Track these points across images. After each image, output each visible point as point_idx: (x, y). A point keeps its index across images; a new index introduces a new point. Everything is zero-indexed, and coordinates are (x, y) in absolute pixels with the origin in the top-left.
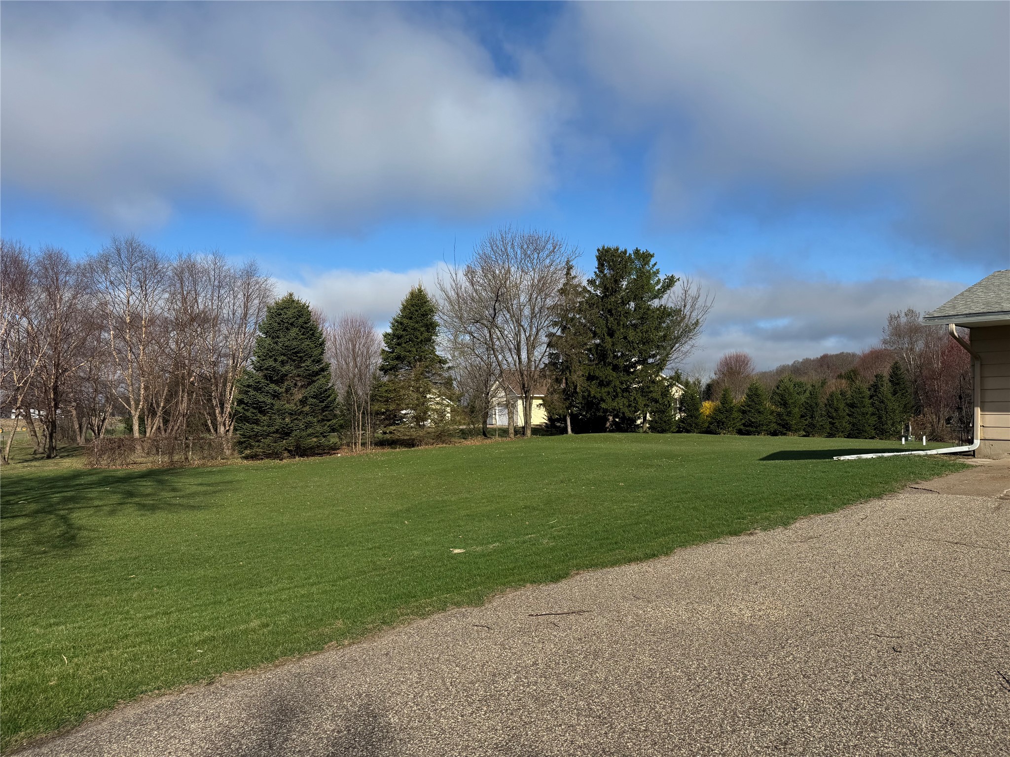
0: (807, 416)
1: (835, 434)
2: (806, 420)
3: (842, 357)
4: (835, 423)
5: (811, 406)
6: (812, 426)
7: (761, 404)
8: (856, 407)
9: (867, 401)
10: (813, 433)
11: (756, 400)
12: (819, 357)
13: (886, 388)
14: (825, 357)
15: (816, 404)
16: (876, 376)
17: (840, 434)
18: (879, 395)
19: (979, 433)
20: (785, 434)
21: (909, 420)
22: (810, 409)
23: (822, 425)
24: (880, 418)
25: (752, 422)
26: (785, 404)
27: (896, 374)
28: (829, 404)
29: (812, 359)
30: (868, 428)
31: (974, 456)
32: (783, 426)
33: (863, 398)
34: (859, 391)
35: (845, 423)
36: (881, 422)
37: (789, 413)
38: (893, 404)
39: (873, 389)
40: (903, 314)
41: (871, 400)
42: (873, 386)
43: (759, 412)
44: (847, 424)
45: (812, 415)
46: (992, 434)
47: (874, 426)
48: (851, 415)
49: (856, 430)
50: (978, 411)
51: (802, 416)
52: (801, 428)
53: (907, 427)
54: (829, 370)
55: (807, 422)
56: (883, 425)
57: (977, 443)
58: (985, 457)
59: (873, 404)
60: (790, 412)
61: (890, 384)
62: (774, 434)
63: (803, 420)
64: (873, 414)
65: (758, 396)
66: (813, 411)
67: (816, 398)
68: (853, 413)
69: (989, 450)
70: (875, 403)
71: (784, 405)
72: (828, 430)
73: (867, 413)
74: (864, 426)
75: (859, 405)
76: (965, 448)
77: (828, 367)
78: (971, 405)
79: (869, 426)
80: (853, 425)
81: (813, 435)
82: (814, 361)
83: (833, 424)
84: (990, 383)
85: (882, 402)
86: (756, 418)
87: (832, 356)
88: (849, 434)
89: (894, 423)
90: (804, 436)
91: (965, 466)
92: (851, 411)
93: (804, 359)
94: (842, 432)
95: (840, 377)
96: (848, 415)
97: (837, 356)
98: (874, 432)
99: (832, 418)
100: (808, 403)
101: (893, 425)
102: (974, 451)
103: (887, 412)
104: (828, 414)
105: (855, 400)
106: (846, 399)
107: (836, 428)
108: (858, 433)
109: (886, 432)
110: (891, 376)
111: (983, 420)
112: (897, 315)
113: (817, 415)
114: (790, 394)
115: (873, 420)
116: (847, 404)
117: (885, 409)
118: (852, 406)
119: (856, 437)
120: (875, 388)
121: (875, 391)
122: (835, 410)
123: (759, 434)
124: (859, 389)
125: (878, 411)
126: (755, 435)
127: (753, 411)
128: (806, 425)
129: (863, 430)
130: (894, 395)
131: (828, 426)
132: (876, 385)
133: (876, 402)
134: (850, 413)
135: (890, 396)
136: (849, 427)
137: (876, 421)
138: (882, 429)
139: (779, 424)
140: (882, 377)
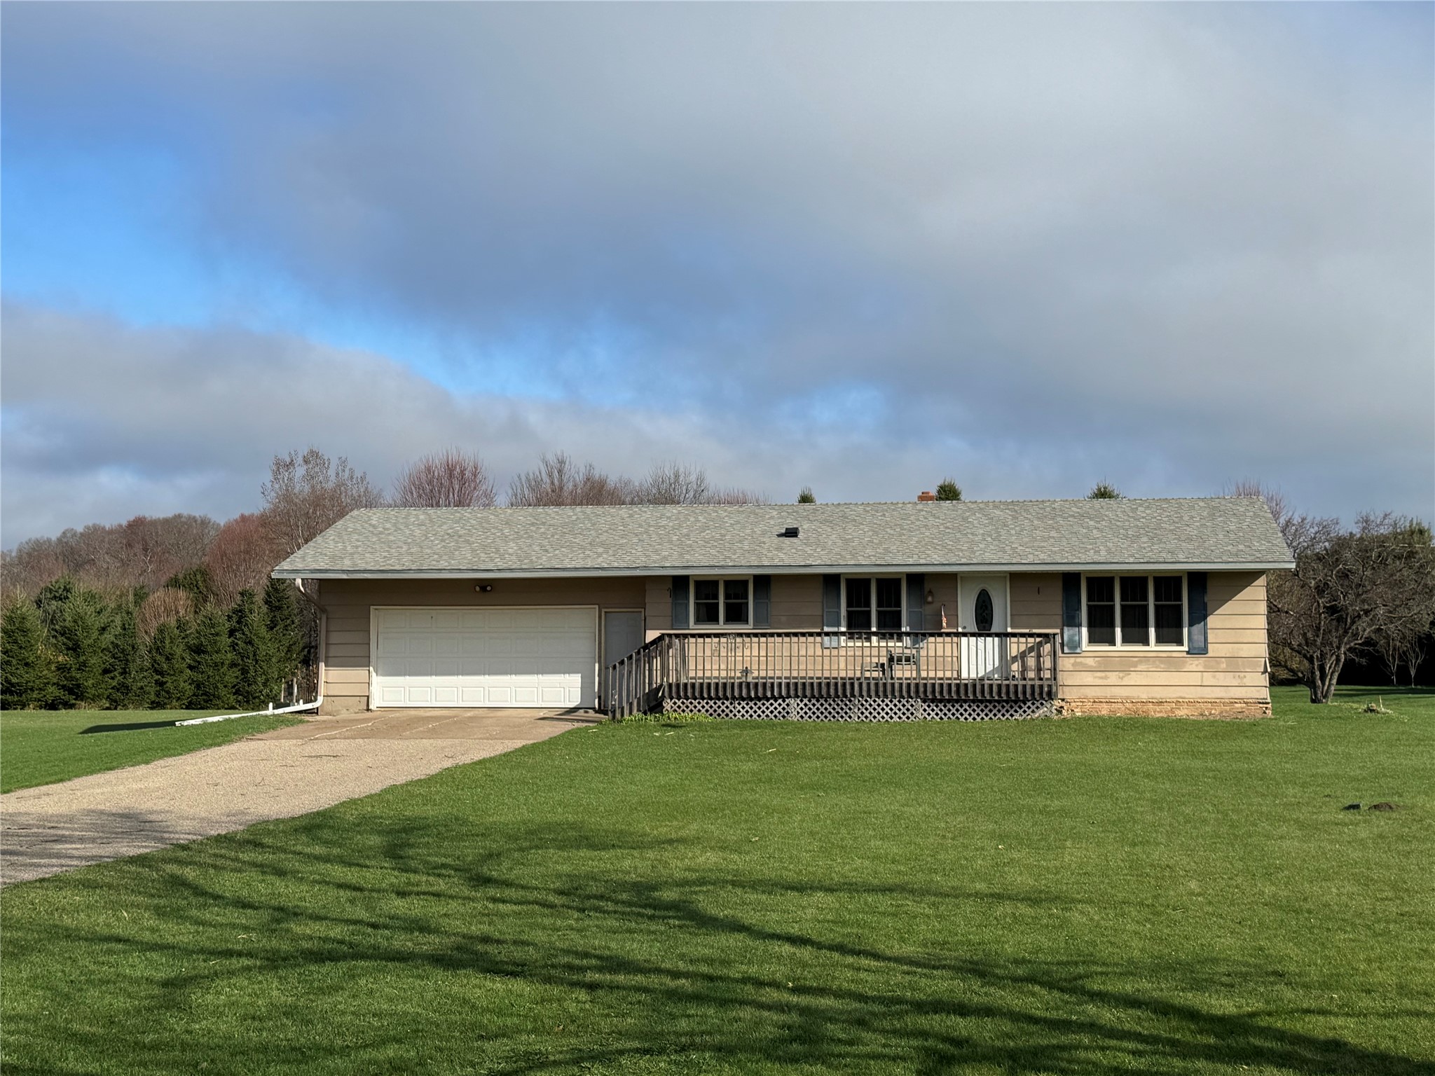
0: (115, 670)
1: (165, 704)
2: (113, 678)
3: (179, 527)
4: (167, 682)
5: (123, 651)
6: (124, 688)
7: (30, 647)
8: (204, 652)
9: (225, 640)
10: (126, 702)
11: (21, 639)
12: (124, 523)
13: (258, 616)
14: (137, 525)
15: (133, 648)
16: (242, 594)
17: (174, 703)
18: (246, 629)
19: (322, 689)
20: (72, 706)
21: (294, 674)
22: (121, 657)
23: (142, 688)
24: (244, 671)
25: (13, 685)
26: (75, 648)
27: (276, 590)
28: (157, 648)
29: (108, 527)
30: (223, 692)
31: (317, 713)
32: (71, 692)
33: (217, 634)
34: (211, 622)
35: (183, 683)
36: (245, 679)
37: (82, 666)
38: (268, 647)
39: (235, 618)
40: (300, 460)
41: (232, 639)
42: (235, 611)
43: (27, 664)
44: (187, 684)
45: (124, 669)
46: (334, 690)
47: (233, 687)
48: (194, 667)
49: (202, 695)
50: (322, 665)
51: (106, 671)
52: (103, 694)
53: (290, 687)
54: (146, 556)
55: (114, 683)
56: (249, 685)
57: (320, 699)
58: (327, 714)
59: (233, 646)
60: (84, 664)
61: (265, 608)
62: (52, 706)
63: (107, 678)
64: (233, 665)
65: (25, 632)
66: (127, 660)
67: (133, 635)
68: (199, 663)
69: (330, 707)
70: (237, 644)
71: (74, 650)
72: (153, 697)
73: (222, 663)
74: (217, 687)
75: (209, 648)
76: (309, 706)
77: (146, 550)
78: (317, 661)
79: (225, 686)
80: (198, 687)
81: (125, 707)
82: (111, 532)
83: (161, 684)
84: (334, 638)
85: (250, 643)
86: (24, 676)
87: (154, 523)
88: (190, 703)
89: (267, 680)
90: (108, 709)
91: (301, 722)
92: (195, 661)
93: (88, 527)
94: (179, 699)
95: (174, 583)
96: (191, 667)
97: (166, 522)
98: (232, 698)
99: (161, 673)
100: (117, 646)
101: (265, 685)
102: (317, 708)
103: (257, 661)
104: (153, 666)
105: (203, 639)
106: (187, 636)
107: (168, 692)
108: (206, 701)
109: (254, 698)
110: (268, 594)
111: (326, 675)
112: (288, 460)
113: (133, 668)
114: (86, 628)
115: (232, 676)
116: (189, 648)
117: (254, 655)
118: (198, 650)
119: (202, 708)
120: (240, 615)
121: (239, 622)
122: (167, 659)
123: (23, 706)
124: (210, 620)
125: (242, 660)
126: (15, 709)
127: (14, 662)
128: (113, 688)
129: (214, 695)
130: (272, 629)
131: (152, 689)
132: (240, 611)
133: (239, 642)
134: (193, 664)
135: (263, 631)
136: (189, 689)
137: (237, 677)
138: (247, 692)
139: (64, 687)
140: (252, 595)
